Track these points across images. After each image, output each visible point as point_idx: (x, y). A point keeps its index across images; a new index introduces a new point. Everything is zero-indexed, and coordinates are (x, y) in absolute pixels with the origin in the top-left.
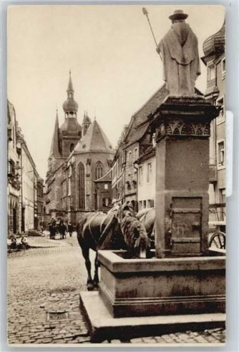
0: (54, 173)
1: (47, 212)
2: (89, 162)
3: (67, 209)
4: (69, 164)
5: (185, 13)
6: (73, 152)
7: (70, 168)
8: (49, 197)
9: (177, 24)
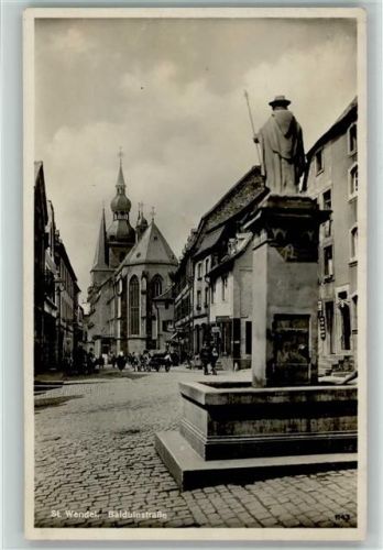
0: (100, 288)
1: (90, 339)
2: (145, 275)
3: (116, 334)
4: (118, 277)
5: (287, 98)
6: (124, 262)
7: (121, 283)
8: (92, 319)
9: (280, 111)
